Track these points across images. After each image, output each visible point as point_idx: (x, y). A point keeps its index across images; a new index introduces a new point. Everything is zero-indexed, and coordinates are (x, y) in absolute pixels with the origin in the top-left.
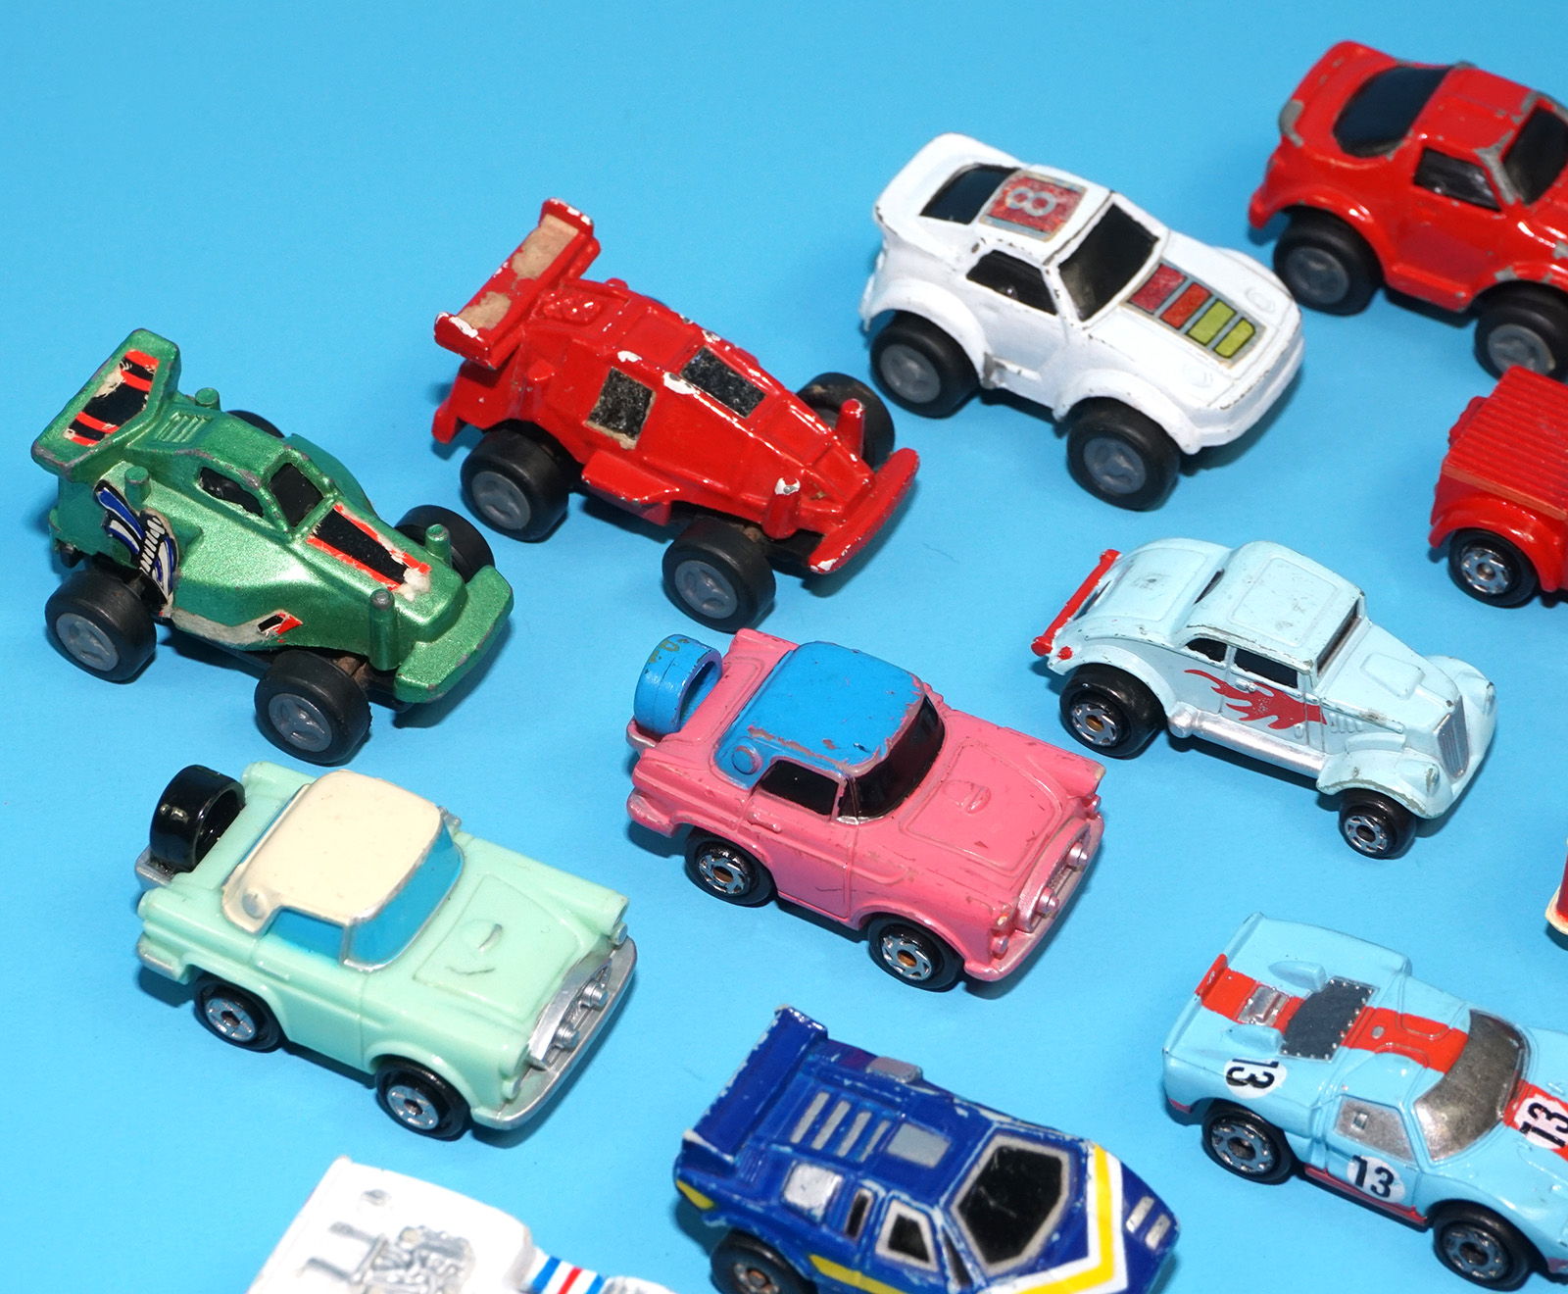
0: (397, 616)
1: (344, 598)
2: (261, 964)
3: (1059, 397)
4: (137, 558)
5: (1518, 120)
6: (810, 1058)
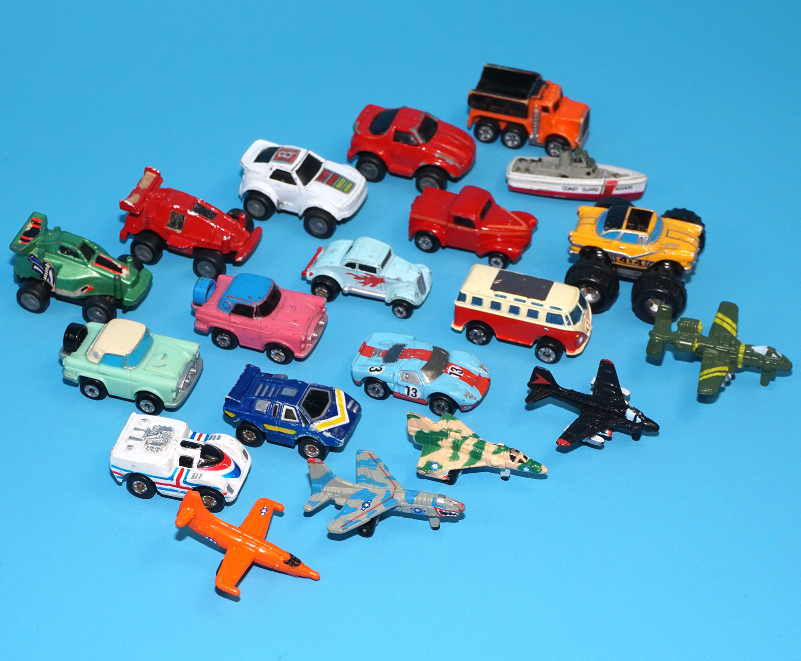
0: (121, 283)
1: (105, 279)
2: (100, 372)
3: (300, 210)
4: (42, 276)
5: (421, 120)
6: (256, 376)
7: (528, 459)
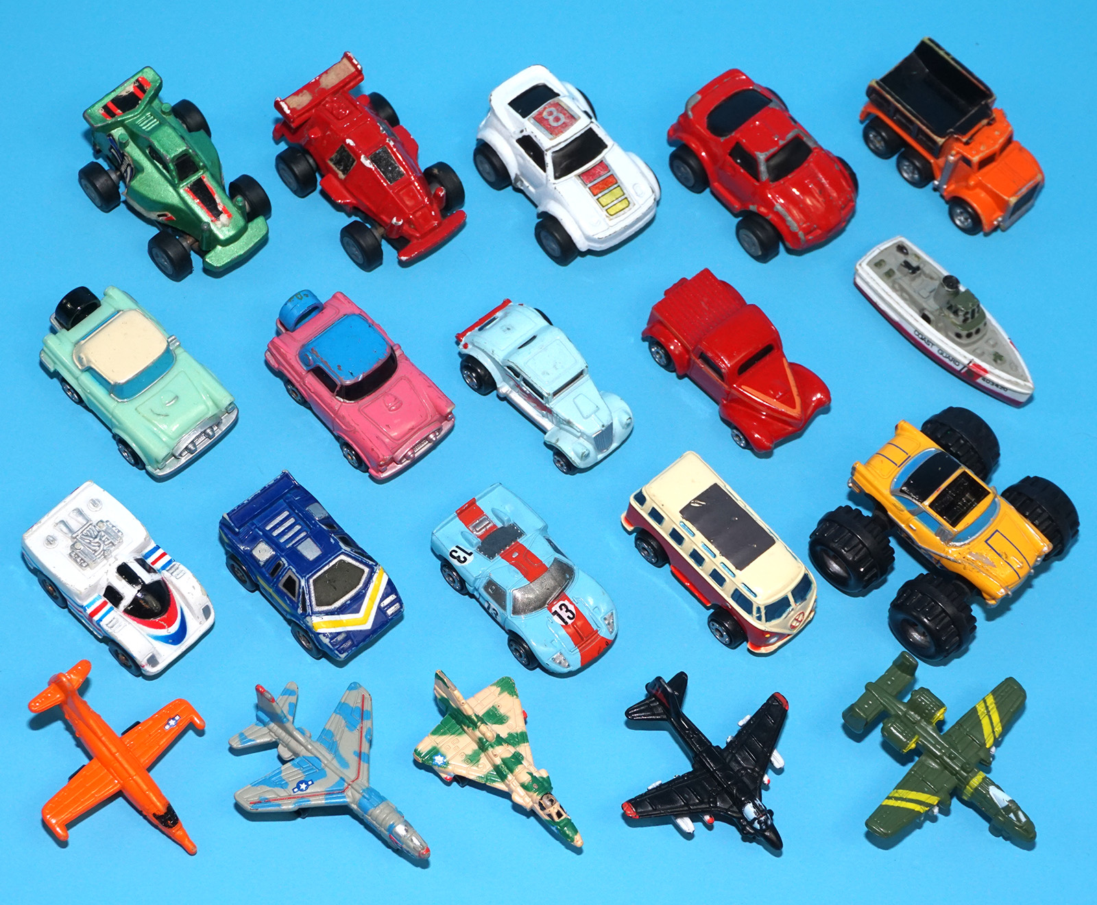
0: (212, 233)
4: (120, 166)
5: (781, 143)
6: (288, 495)
7: (562, 818)
